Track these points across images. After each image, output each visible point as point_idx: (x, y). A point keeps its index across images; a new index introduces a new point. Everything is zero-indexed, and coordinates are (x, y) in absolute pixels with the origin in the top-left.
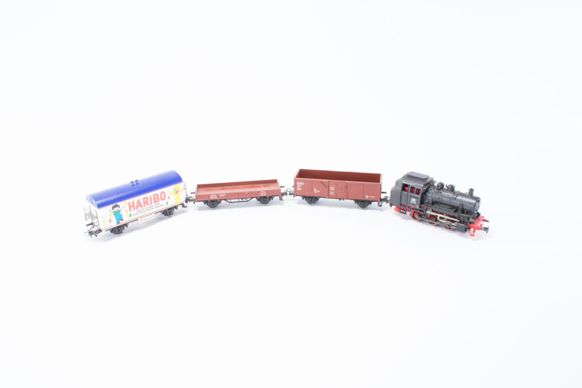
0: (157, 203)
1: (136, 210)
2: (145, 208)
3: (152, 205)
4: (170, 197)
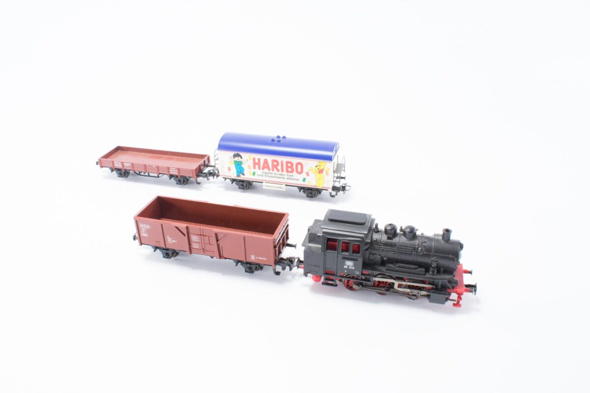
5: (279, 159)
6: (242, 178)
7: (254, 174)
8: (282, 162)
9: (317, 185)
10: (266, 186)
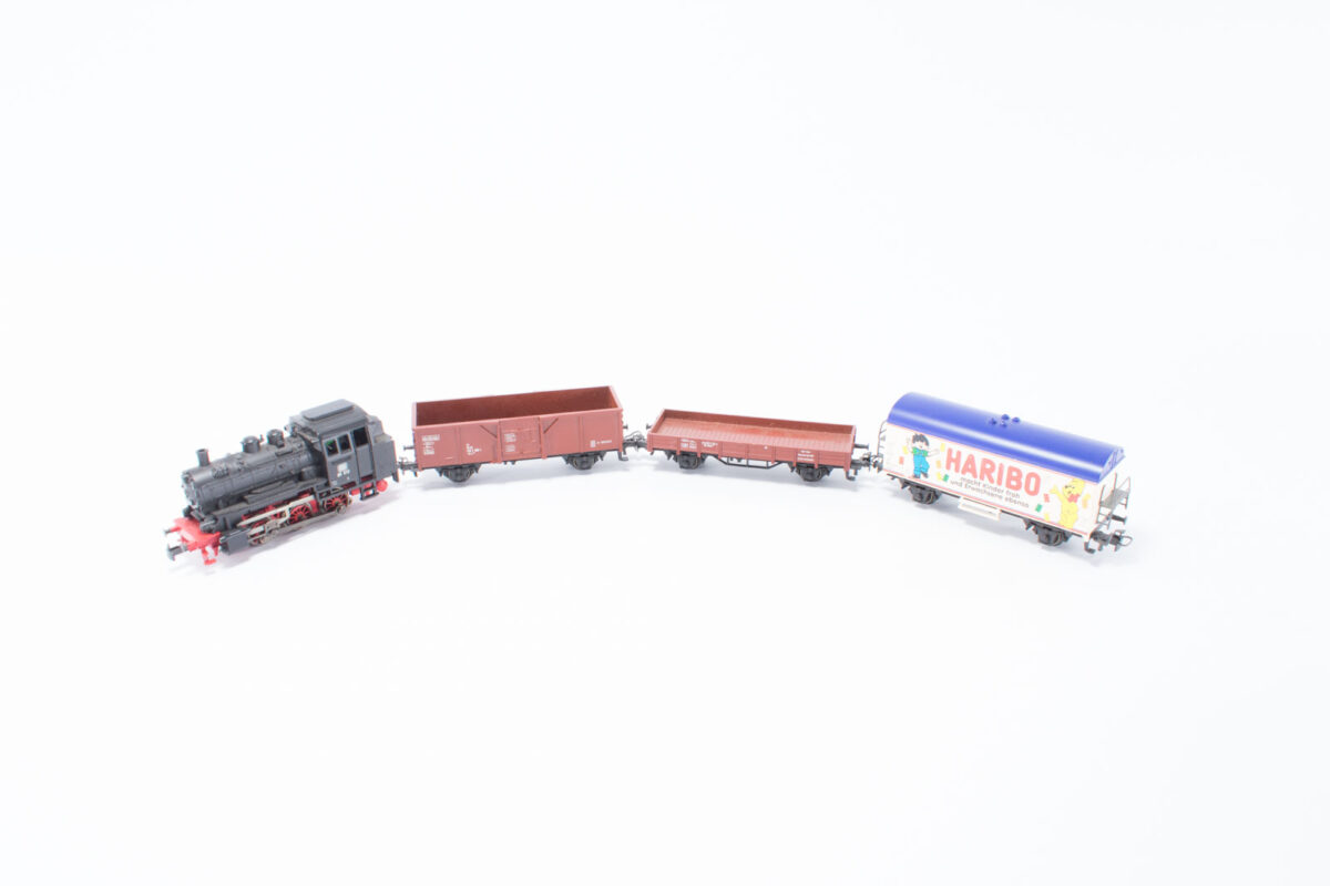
6: (922, 481)
7: (946, 478)
9: (1062, 523)
10: (964, 505)
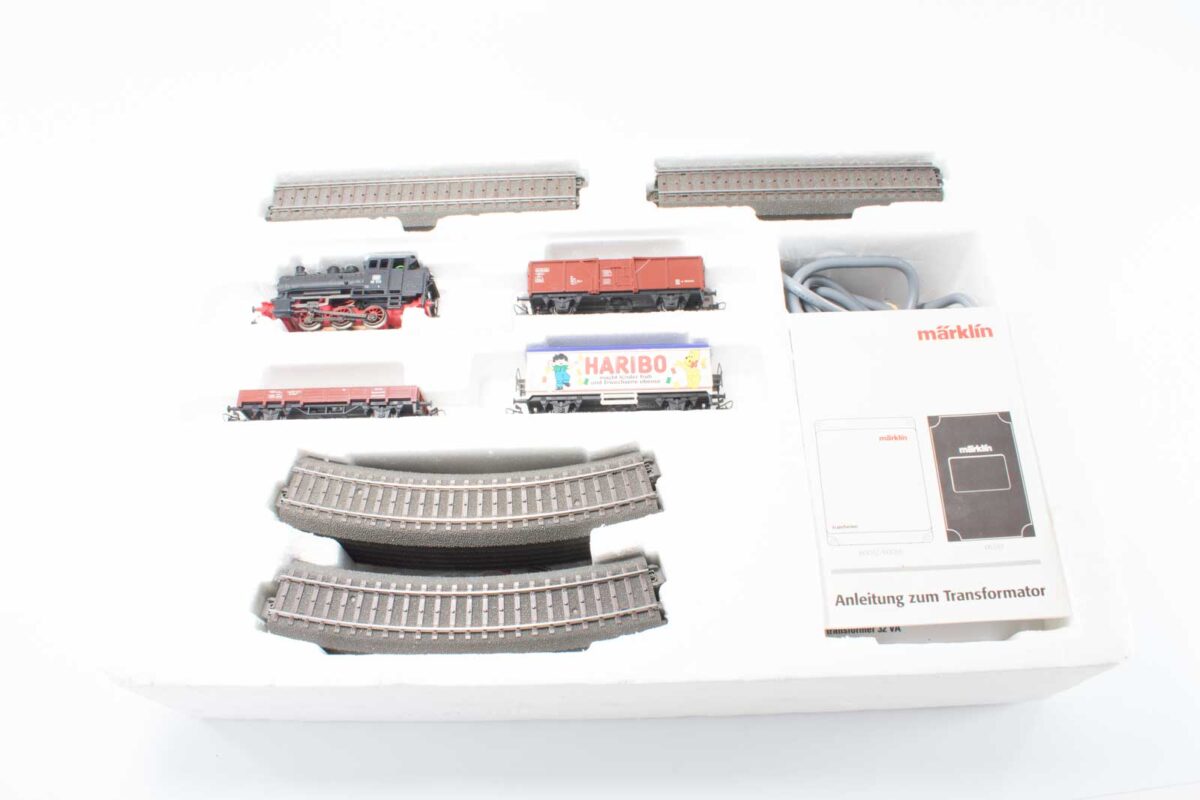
0: (646, 374)
1: (599, 375)
2: (618, 375)
3: (635, 374)
4: (677, 370)
5: (629, 354)
8: (632, 358)
